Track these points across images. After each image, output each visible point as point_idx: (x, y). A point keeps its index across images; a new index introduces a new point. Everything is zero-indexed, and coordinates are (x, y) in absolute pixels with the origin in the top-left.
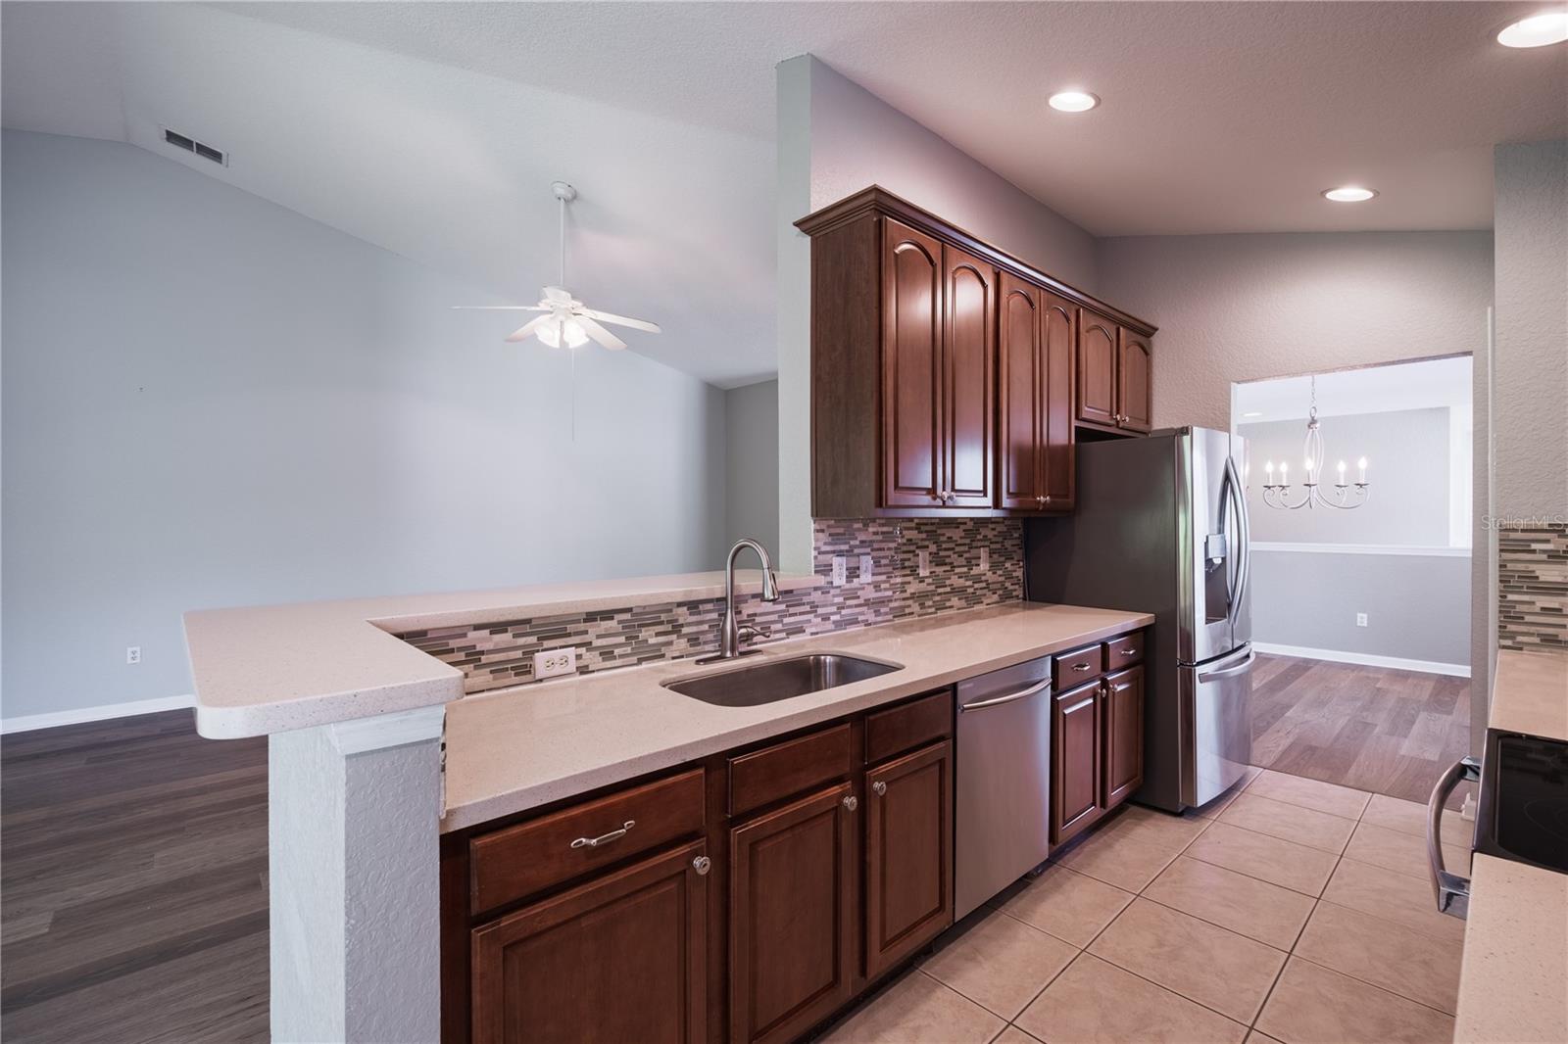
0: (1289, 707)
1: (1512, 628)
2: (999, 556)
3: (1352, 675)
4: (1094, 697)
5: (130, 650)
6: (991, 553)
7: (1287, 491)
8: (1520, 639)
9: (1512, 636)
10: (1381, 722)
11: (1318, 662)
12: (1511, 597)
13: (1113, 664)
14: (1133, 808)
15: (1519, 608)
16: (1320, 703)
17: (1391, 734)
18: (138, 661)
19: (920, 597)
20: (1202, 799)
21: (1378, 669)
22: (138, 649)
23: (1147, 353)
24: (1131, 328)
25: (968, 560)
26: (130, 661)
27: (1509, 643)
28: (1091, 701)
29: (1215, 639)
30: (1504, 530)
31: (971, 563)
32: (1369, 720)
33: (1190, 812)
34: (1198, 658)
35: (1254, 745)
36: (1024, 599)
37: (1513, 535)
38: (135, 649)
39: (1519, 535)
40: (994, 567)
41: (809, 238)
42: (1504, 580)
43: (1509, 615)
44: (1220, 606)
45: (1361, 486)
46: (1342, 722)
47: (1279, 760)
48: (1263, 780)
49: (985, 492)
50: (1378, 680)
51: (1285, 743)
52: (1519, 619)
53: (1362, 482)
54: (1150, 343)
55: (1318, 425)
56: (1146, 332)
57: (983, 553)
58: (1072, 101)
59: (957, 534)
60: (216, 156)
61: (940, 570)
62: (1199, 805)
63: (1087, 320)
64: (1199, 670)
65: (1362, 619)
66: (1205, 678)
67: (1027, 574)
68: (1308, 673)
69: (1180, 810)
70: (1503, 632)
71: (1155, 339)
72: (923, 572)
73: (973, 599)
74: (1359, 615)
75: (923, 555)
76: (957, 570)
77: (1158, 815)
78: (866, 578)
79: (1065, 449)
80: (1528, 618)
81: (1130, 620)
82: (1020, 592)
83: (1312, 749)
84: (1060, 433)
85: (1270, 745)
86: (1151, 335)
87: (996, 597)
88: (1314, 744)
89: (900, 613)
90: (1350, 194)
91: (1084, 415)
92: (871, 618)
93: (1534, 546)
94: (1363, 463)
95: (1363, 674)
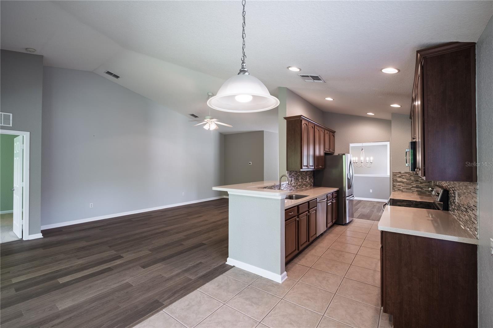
0: (358, 209)
1: (394, 188)
2: (310, 177)
3: (370, 203)
4: (331, 202)
5: (90, 204)
6: (309, 177)
7: (357, 163)
8: (395, 190)
9: (394, 189)
10: (375, 210)
11: (362, 200)
12: (394, 183)
13: (334, 197)
14: (335, 225)
15: (395, 185)
16: (364, 208)
17: (377, 212)
18: (92, 207)
19: (300, 185)
20: (347, 222)
21: (374, 201)
22: (92, 204)
23: (334, 137)
24: (332, 132)
25: (306, 178)
26: (90, 207)
27: (394, 190)
28: (331, 203)
29: (349, 192)
30: (393, 173)
31: (306, 179)
32: (373, 210)
33: (346, 224)
34: (347, 196)
35: (354, 214)
36: (313, 186)
37: (394, 174)
38: (91, 204)
39: (395, 174)
40: (309, 179)
41: (286, 120)
42: (393, 181)
43: (394, 186)
44: (350, 187)
45: (371, 163)
46: (368, 211)
47: (358, 217)
48: (356, 220)
49: (313, 166)
50: (374, 203)
51: (359, 214)
52: (395, 187)
53: (371, 162)
54: (334, 134)
55: (363, 150)
56: (334, 132)
57: (308, 177)
58: (329, 99)
59: (304, 173)
60: (117, 77)
61: (302, 180)
62: (347, 223)
63: (326, 132)
64: (347, 198)
65: (371, 191)
66: (348, 200)
67: (314, 181)
68: (361, 203)
69: (344, 224)
70: (393, 189)
71: (335, 133)
72: (300, 181)
73: (306, 186)
74: (371, 190)
75: (300, 177)
76: (305, 180)
77: (340, 226)
78: (293, 182)
79: (323, 156)
80: (396, 186)
81: (336, 189)
82: (313, 185)
83: (364, 215)
84: (322, 153)
85: (356, 214)
86: (334, 133)
87: (309, 186)
88: (364, 214)
89: (297, 188)
90: (371, 114)
91: (325, 150)
92: (293, 189)
93: (397, 175)
94: (372, 158)
95: (371, 202)
